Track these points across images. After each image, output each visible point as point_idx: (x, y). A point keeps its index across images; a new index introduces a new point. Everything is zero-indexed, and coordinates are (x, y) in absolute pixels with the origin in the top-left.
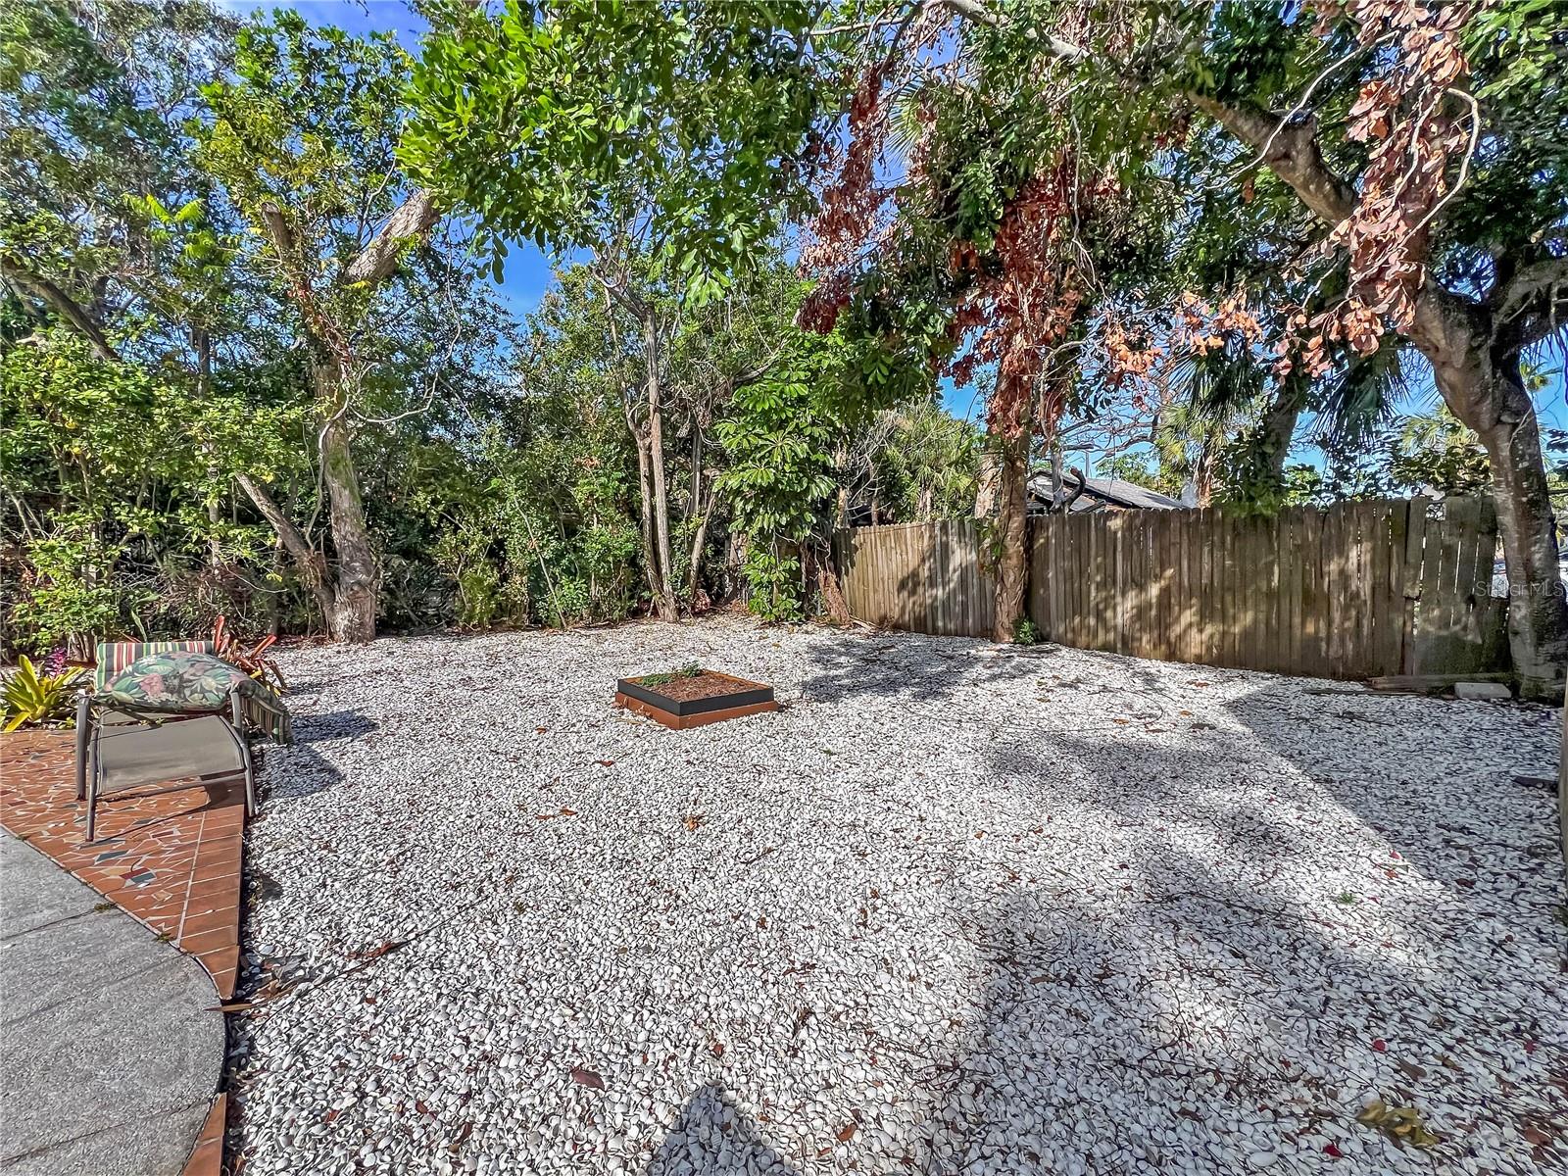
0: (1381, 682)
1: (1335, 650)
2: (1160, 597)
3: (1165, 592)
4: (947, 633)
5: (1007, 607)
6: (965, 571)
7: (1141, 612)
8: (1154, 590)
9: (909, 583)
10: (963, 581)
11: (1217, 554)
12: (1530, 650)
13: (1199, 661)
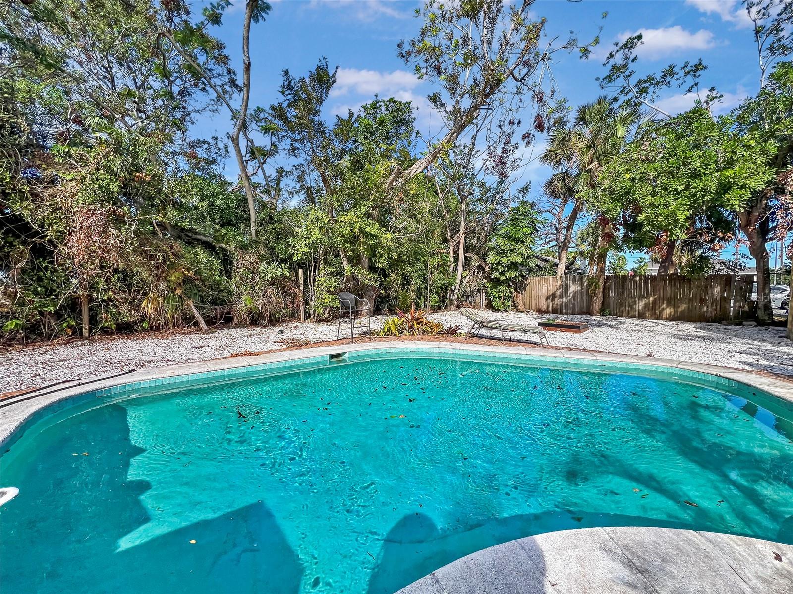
0: (724, 322)
1: (709, 315)
2: (653, 301)
3: (655, 300)
4: (566, 314)
5: (597, 305)
6: (574, 293)
7: (646, 305)
8: (651, 299)
9: (552, 297)
10: (574, 296)
11: (673, 288)
12: (763, 313)
13: (667, 319)
